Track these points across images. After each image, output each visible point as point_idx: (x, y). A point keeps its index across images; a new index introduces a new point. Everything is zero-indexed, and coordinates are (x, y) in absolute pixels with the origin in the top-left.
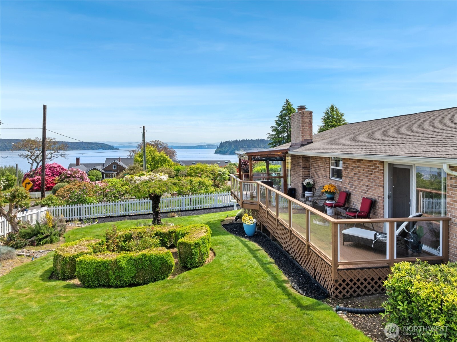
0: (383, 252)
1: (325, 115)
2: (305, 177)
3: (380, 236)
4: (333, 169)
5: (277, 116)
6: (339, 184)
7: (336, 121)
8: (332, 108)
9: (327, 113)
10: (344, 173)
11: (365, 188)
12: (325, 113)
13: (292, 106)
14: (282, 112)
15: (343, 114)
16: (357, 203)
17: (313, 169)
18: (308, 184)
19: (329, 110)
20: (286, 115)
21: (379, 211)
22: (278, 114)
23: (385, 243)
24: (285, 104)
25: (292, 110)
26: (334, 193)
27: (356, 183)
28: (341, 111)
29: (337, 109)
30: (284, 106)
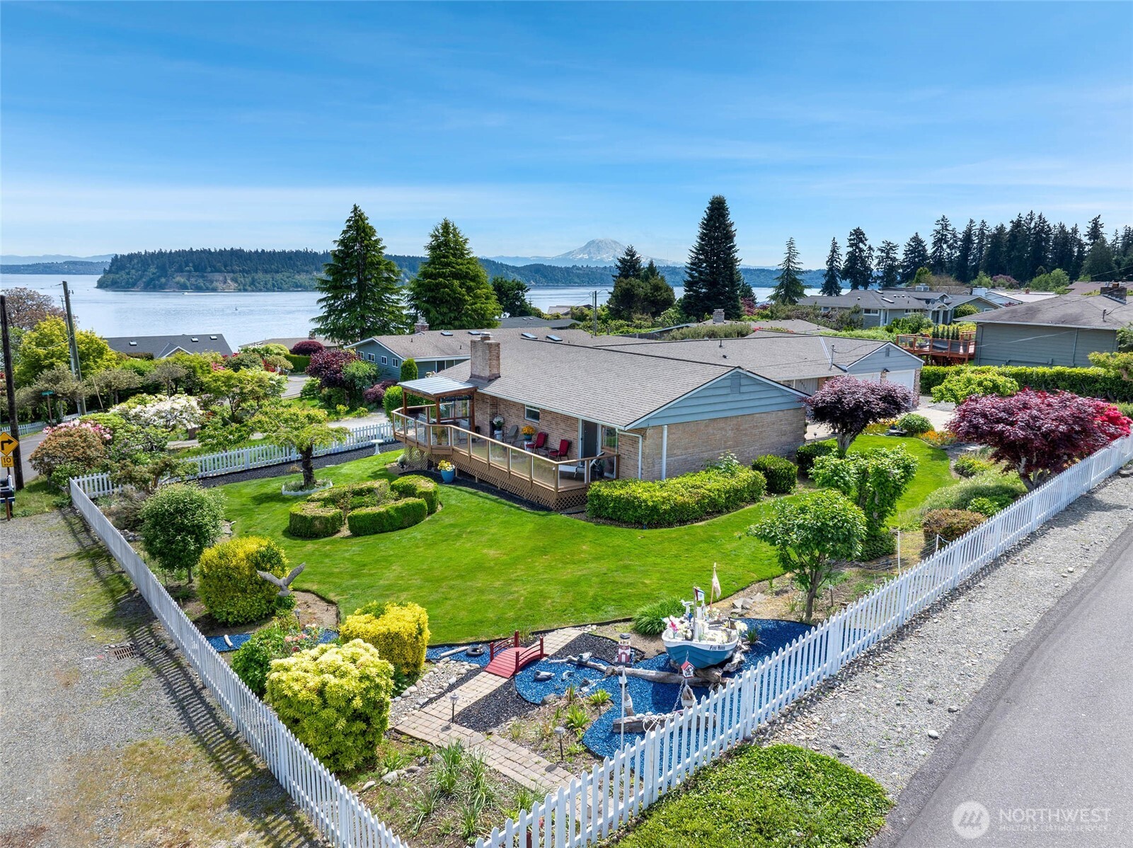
0: (583, 480)
1: (431, 239)
2: (494, 415)
3: (579, 470)
4: (528, 410)
5: (335, 241)
6: (536, 425)
7: (454, 255)
8: (446, 226)
9: (436, 236)
10: (541, 416)
11: (562, 431)
12: (432, 236)
13: (366, 222)
14: (345, 232)
15: (467, 239)
16: (555, 443)
17: (502, 406)
18: (499, 422)
19: (441, 231)
20: (355, 240)
21: (574, 450)
22: (339, 237)
23: (584, 474)
24: (353, 215)
25: (368, 230)
26: (532, 435)
27: (554, 426)
28: (464, 232)
29: (455, 230)
30: (348, 221)
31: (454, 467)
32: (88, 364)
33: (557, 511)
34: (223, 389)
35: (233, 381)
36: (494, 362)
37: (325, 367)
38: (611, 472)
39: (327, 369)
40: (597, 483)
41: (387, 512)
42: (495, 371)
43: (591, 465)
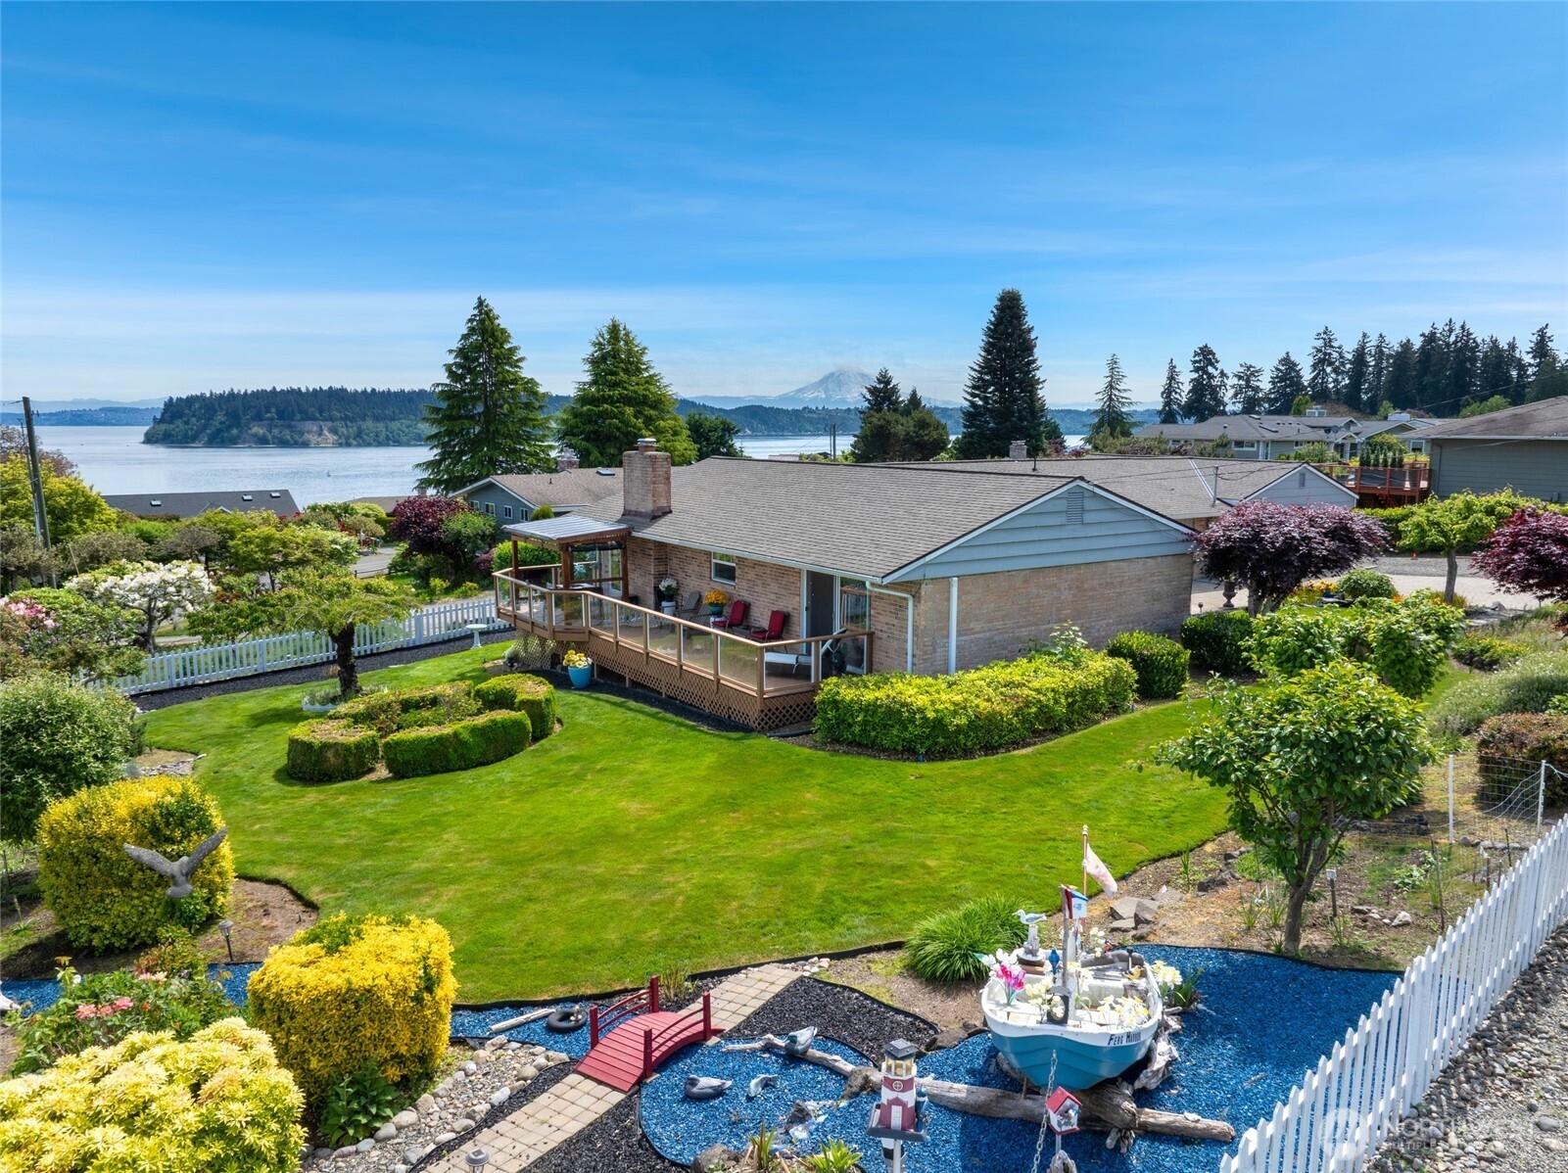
0: (808, 678)
1: (593, 349)
2: (660, 576)
3: (802, 660)
4: (716, 564)
5: (451, 351)
6: (730, 590)
7: (626, 371)
8: (614, 330)
9: (600, 344)
10: (738, 572)
11: (773, 596)
12: (594, 344)
13: (497, 322)
14: (465, 337)
15: (645, 348)
16: (761, 618)
17: (675, 561)
18: (669, 588)
19: (607, 336)
20: (478, 348)
21: (795, 628)
22: (456, 345)
23: (810, 667)
24: (476, 312)
25: (498, 334)
26: (723, 605)
27: (759, 589)
28: (640, 339)
29: (627, 334)
30: (471, 321)
31: (590, 661)
32: (69, 527)
33: (762, 732)
34: (257, 556)
35: (272, 545)
36: (661, 487)
37: (415, 522)
38: (859, 664)
39: (418, 524)
40: (834, 679)
41: (456, 734)
42: (662, 503)
43: (822, 650)
